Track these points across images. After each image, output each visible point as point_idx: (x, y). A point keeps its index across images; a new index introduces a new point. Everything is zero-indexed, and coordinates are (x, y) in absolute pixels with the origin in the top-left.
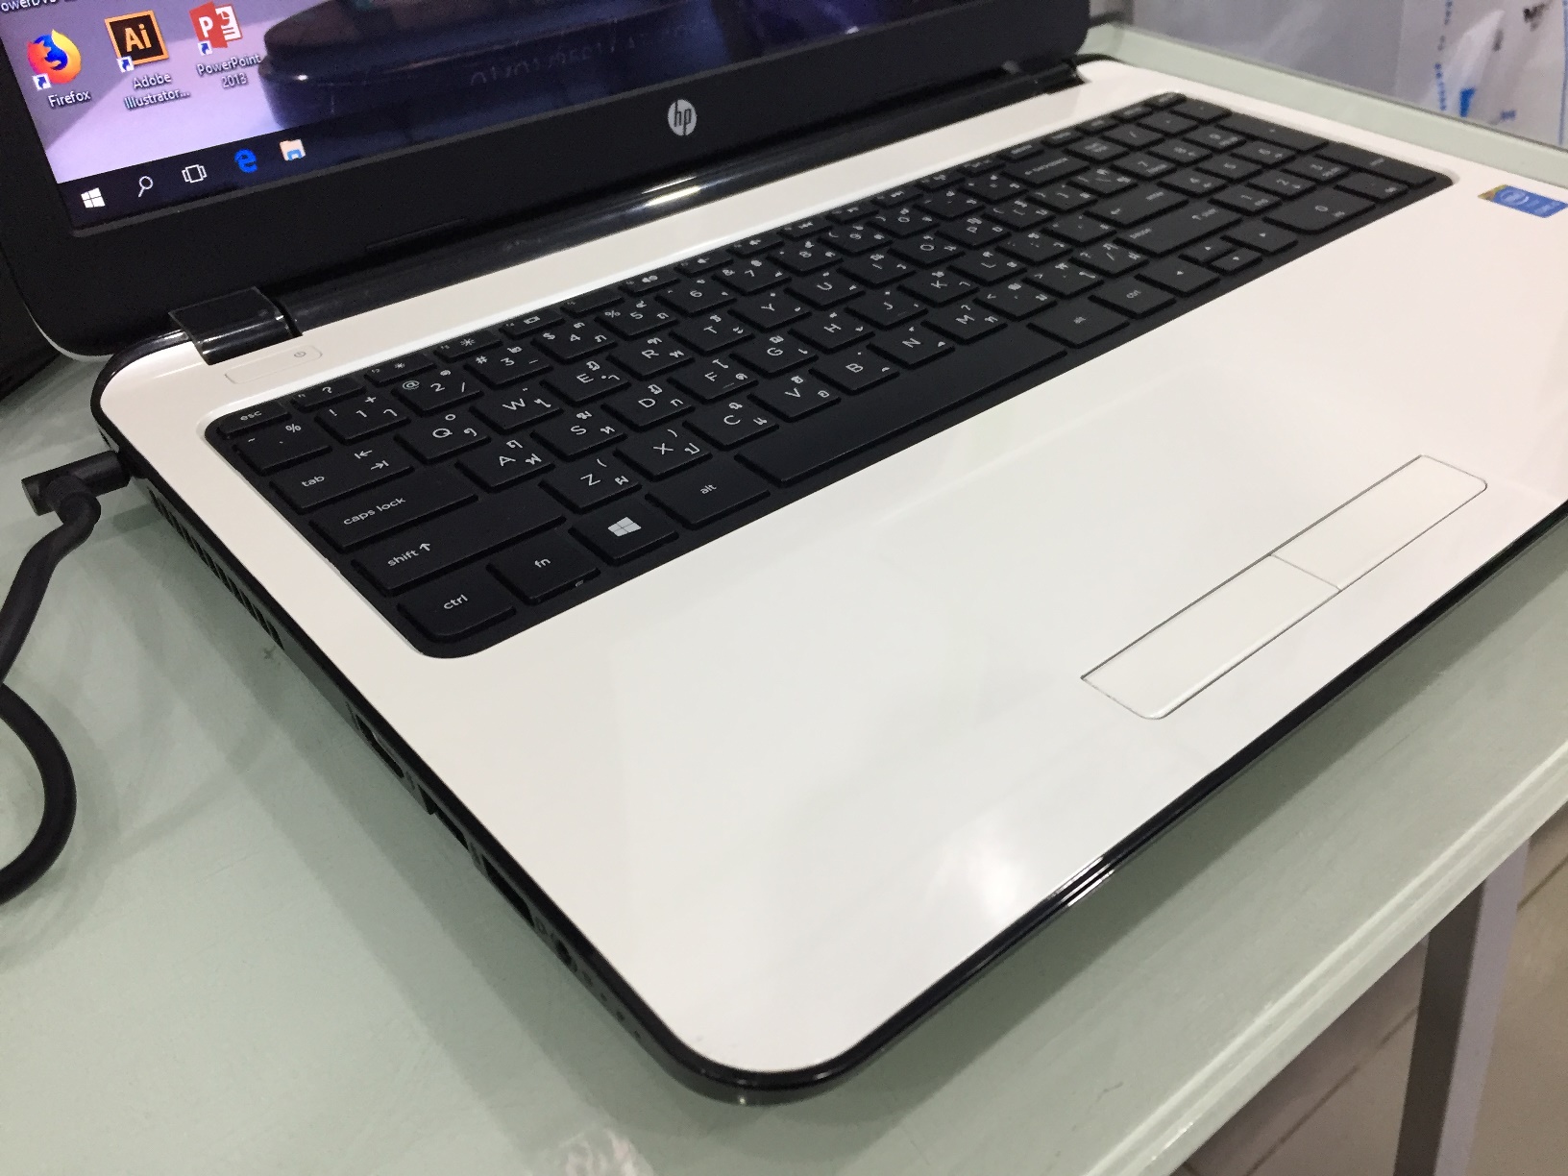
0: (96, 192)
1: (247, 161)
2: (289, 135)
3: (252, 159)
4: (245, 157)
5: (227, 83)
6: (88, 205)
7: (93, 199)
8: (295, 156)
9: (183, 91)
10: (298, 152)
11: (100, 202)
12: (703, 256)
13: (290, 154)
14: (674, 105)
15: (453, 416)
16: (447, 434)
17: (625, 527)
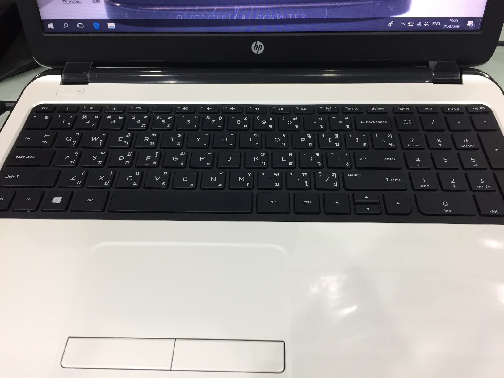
0: (52, 24)
1: (97, 26)
2: (111, 21)
3: (98, 25)
4: (96, 25)
5: (94, 2)
6: (49, 27)
7: (51, 26)
8: (112, 28)
9: (80, 1)
10: (113, 27)
11: (52, 27)
13: (110, 27)
14: (255, 43)
15: (79, 134)
16: (70, 140)
17: (57, 200)
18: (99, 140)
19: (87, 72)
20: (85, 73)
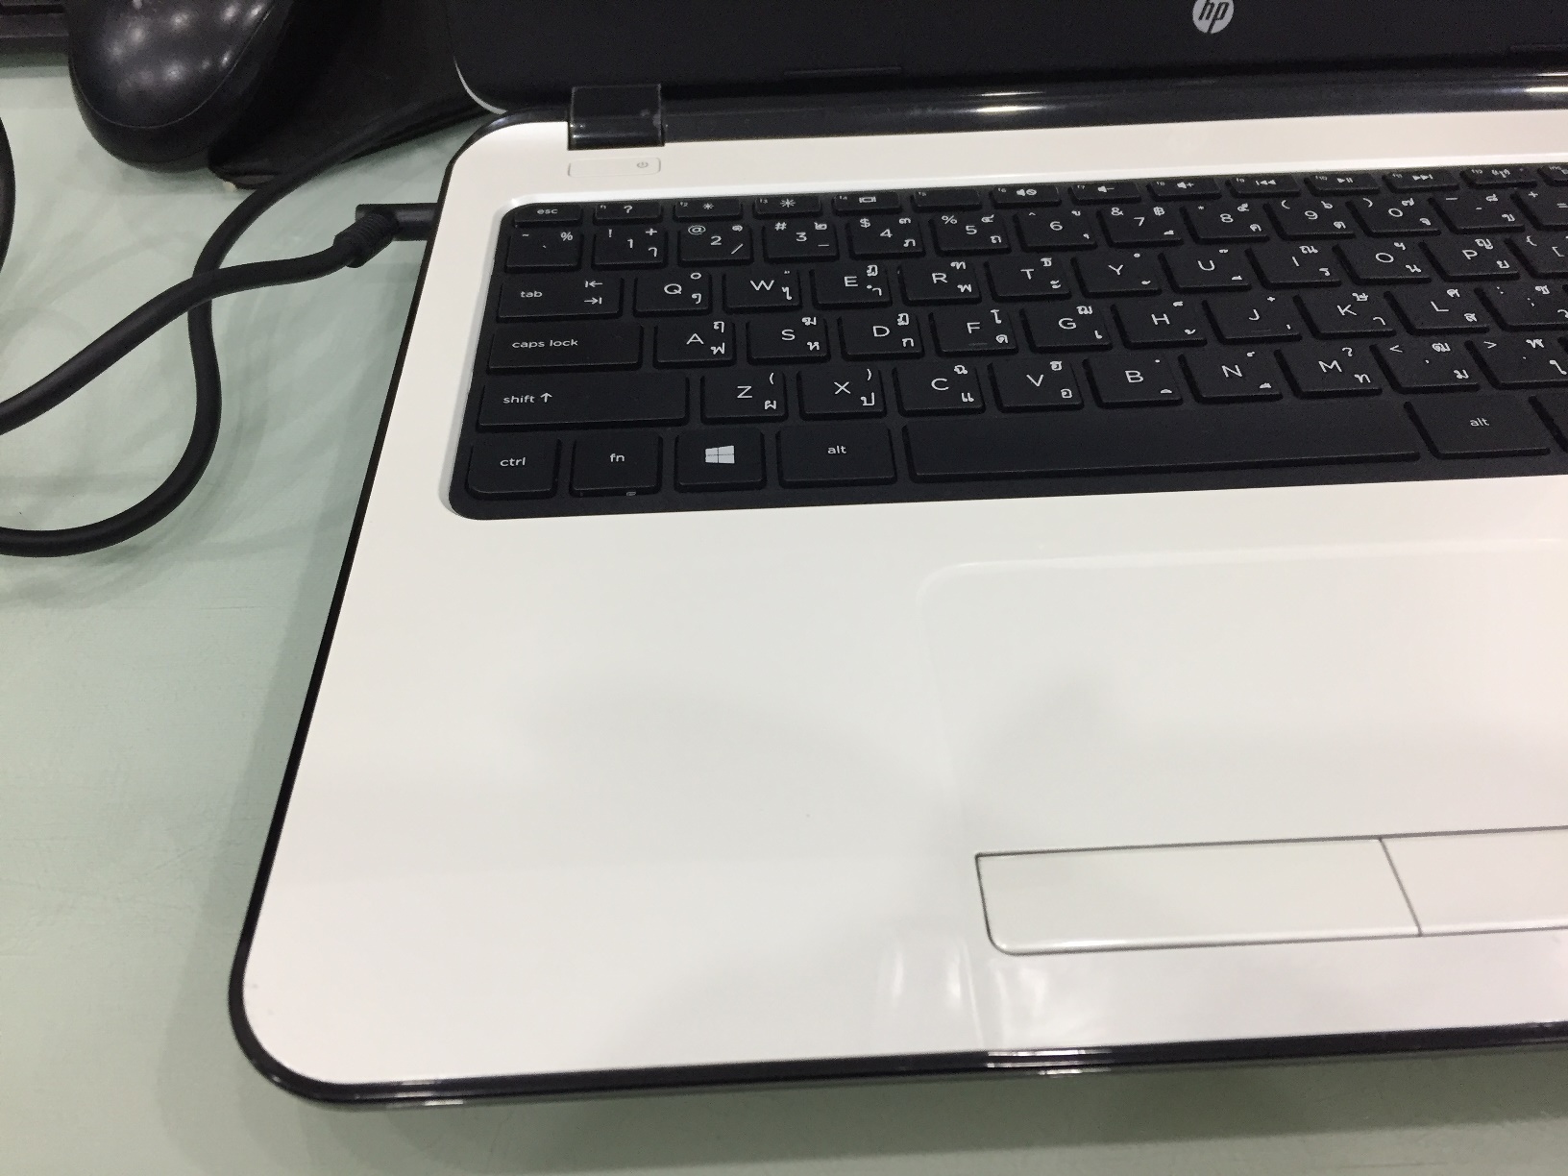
12: (1107, 184)
15: (700, 276)
16: (676, 292)
17: (722, 455)
18: (777, 288)
19: (654, 111)
20: (644, 114)
